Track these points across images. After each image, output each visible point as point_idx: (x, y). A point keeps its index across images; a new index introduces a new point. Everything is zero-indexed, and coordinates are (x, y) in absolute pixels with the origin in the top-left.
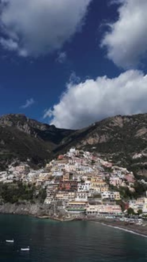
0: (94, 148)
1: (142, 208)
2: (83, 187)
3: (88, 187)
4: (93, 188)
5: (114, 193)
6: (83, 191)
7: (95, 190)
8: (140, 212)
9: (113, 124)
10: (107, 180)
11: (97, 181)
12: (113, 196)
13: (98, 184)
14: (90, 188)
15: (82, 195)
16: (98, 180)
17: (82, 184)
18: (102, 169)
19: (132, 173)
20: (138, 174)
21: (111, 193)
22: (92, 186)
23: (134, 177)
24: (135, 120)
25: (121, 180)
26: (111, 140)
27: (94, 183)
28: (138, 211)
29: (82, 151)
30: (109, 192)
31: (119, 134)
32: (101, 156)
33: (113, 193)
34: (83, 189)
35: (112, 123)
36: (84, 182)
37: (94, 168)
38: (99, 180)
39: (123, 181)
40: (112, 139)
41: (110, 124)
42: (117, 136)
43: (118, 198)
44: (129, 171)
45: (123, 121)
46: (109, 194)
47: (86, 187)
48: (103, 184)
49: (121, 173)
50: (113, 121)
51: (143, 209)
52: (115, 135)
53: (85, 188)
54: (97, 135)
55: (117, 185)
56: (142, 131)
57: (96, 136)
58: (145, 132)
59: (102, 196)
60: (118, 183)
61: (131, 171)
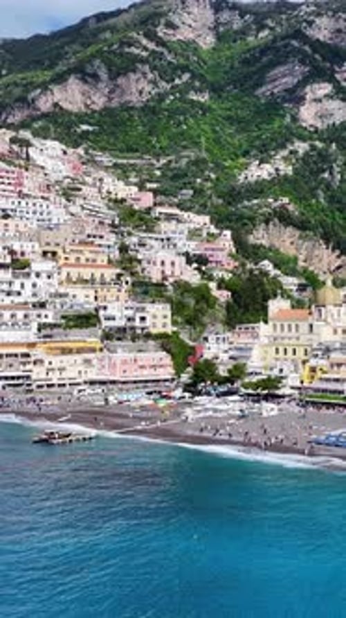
0: (85, 127)
1: (248, 358)
2: (22, 286)
3: (45, 287)
4: (62, 290)
5: (149, 307)
6: (18, 300)
7: (74, 296)
8: (237, 372)
9: (171, 32)
10: (127, 261)
11: (83, 261)
12: (143, 319)
13: (86, 273)
14: (53, 290)
15: (13, 316)
16: (87, 260)
17: (15, 276)
18: (111, 215)
19: (228, 233)
20: (251, 239)
21: (138, 309)
22: (61, 283)
23: (234, 250)
24: (262, 27)
25: (183, 259)
26: (161, 97)
27: (69, 269)
28: (230, 371)
29: (26, 134)
30: (130, 304)
31: (193, 77)
32: (116, 165)
33: (143, 309)
34: (19, 294)
35: (170, 25)
36: (26, 265)
37: (73, 209)
38: (94, 261)
39: (189, 262)
40: (166, 94)
41: (161, 31)
42: (188, 87)
43: (164, 325)
44: (216, 227)
45: (217, 24)
46: (130, 313)
47: (34, 285)
48: (110, 273)
49: (186, 232)
50: (176, 20)
51: (249, 363)
52: (177, 81)
53: (28, 291)
54: (103, 74)
55: (165, 278)
56: (284, 76)
57: (95, 77)
58: (296, 81)
59: (102, 319)
60: (168, 272)
61: (227, 228)
